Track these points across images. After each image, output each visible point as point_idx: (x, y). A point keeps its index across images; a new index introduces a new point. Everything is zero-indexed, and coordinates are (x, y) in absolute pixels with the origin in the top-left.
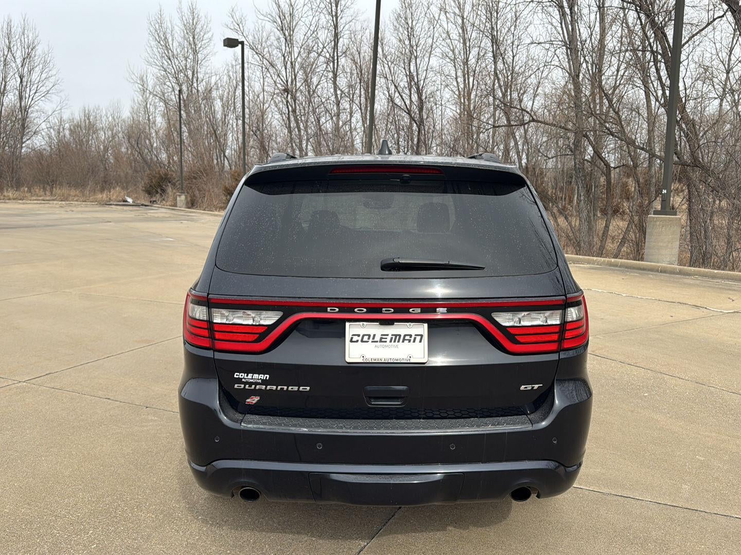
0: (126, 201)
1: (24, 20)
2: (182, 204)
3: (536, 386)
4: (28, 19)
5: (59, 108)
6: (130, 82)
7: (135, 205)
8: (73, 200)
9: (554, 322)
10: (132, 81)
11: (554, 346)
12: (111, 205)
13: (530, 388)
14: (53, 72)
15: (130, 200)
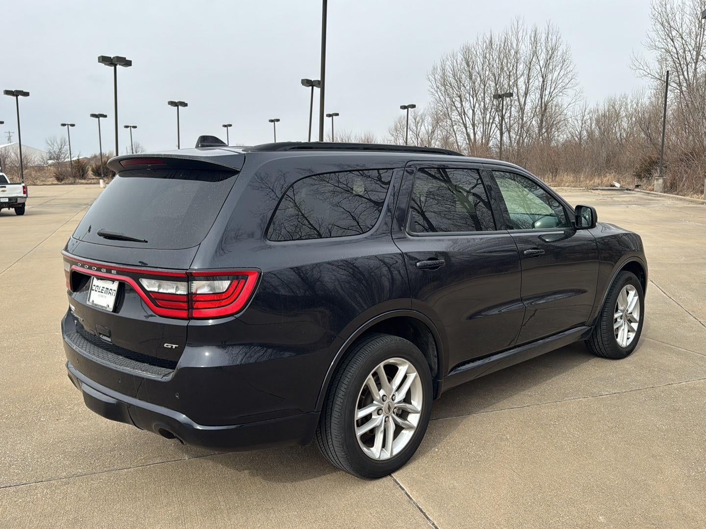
0: (614, 186)
1: (548, 27)
2: (659, 188)
3: (174, 346)
4: (552, 24)
5: (574, 100)
6: (632, 69)
7: (621, 189)
8: (564, 186)
9: (182, 293)
10: (635, 68)
11: (184, 314)
12: (597, 189)
13: (170, 347)
14: (571, 68)
15: (618, 185)
